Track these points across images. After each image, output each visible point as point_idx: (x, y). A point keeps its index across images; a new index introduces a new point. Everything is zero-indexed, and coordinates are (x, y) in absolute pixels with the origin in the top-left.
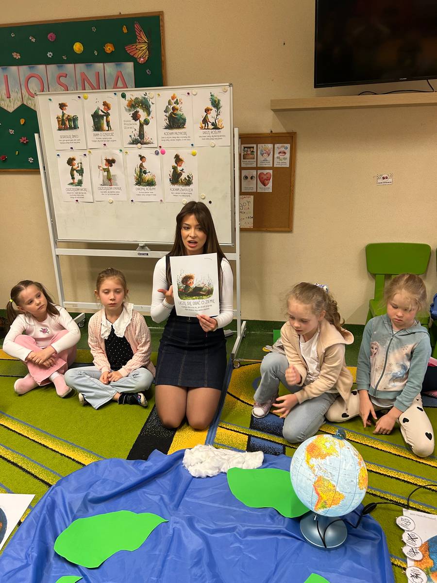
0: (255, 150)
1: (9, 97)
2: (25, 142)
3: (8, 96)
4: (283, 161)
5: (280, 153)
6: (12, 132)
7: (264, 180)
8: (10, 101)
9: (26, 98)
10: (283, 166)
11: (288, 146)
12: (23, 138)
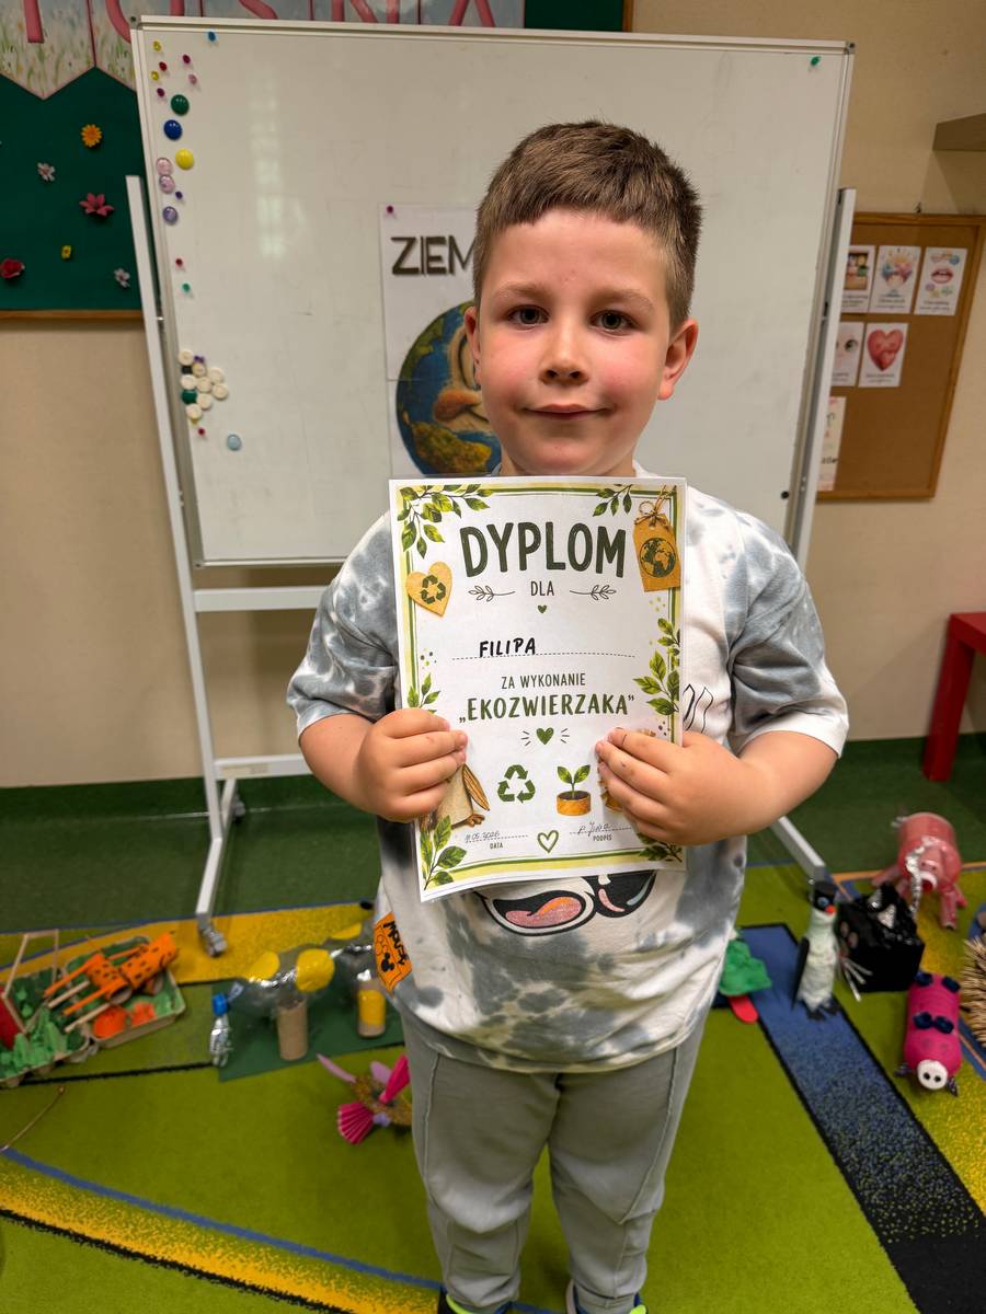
0: (870, 263)
1: (37, 38)
2: (102, 211)
3: (35, 34)
4: (943, 298)
5: (936, 274)
6: (47, 171)
7: (884, 351)
8: (41, 57)
9: (108, 48)
10: (938, 313)
11: (962, 253)
12: (90, 197)
